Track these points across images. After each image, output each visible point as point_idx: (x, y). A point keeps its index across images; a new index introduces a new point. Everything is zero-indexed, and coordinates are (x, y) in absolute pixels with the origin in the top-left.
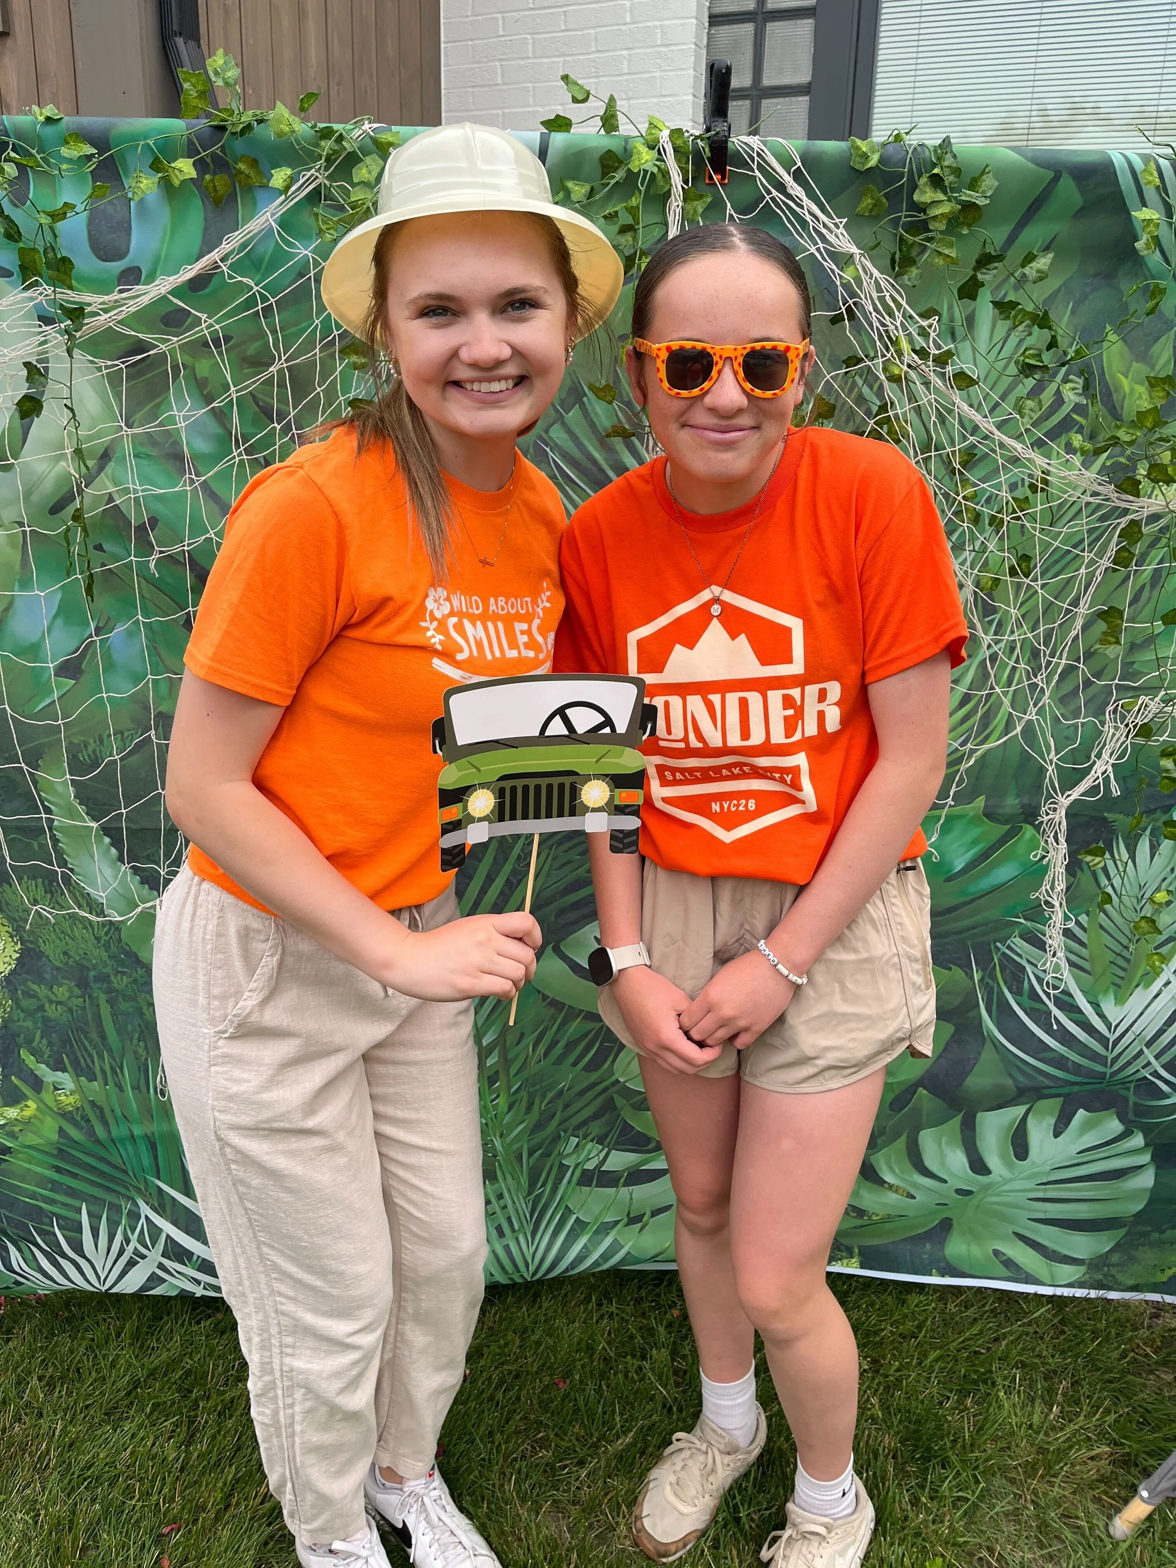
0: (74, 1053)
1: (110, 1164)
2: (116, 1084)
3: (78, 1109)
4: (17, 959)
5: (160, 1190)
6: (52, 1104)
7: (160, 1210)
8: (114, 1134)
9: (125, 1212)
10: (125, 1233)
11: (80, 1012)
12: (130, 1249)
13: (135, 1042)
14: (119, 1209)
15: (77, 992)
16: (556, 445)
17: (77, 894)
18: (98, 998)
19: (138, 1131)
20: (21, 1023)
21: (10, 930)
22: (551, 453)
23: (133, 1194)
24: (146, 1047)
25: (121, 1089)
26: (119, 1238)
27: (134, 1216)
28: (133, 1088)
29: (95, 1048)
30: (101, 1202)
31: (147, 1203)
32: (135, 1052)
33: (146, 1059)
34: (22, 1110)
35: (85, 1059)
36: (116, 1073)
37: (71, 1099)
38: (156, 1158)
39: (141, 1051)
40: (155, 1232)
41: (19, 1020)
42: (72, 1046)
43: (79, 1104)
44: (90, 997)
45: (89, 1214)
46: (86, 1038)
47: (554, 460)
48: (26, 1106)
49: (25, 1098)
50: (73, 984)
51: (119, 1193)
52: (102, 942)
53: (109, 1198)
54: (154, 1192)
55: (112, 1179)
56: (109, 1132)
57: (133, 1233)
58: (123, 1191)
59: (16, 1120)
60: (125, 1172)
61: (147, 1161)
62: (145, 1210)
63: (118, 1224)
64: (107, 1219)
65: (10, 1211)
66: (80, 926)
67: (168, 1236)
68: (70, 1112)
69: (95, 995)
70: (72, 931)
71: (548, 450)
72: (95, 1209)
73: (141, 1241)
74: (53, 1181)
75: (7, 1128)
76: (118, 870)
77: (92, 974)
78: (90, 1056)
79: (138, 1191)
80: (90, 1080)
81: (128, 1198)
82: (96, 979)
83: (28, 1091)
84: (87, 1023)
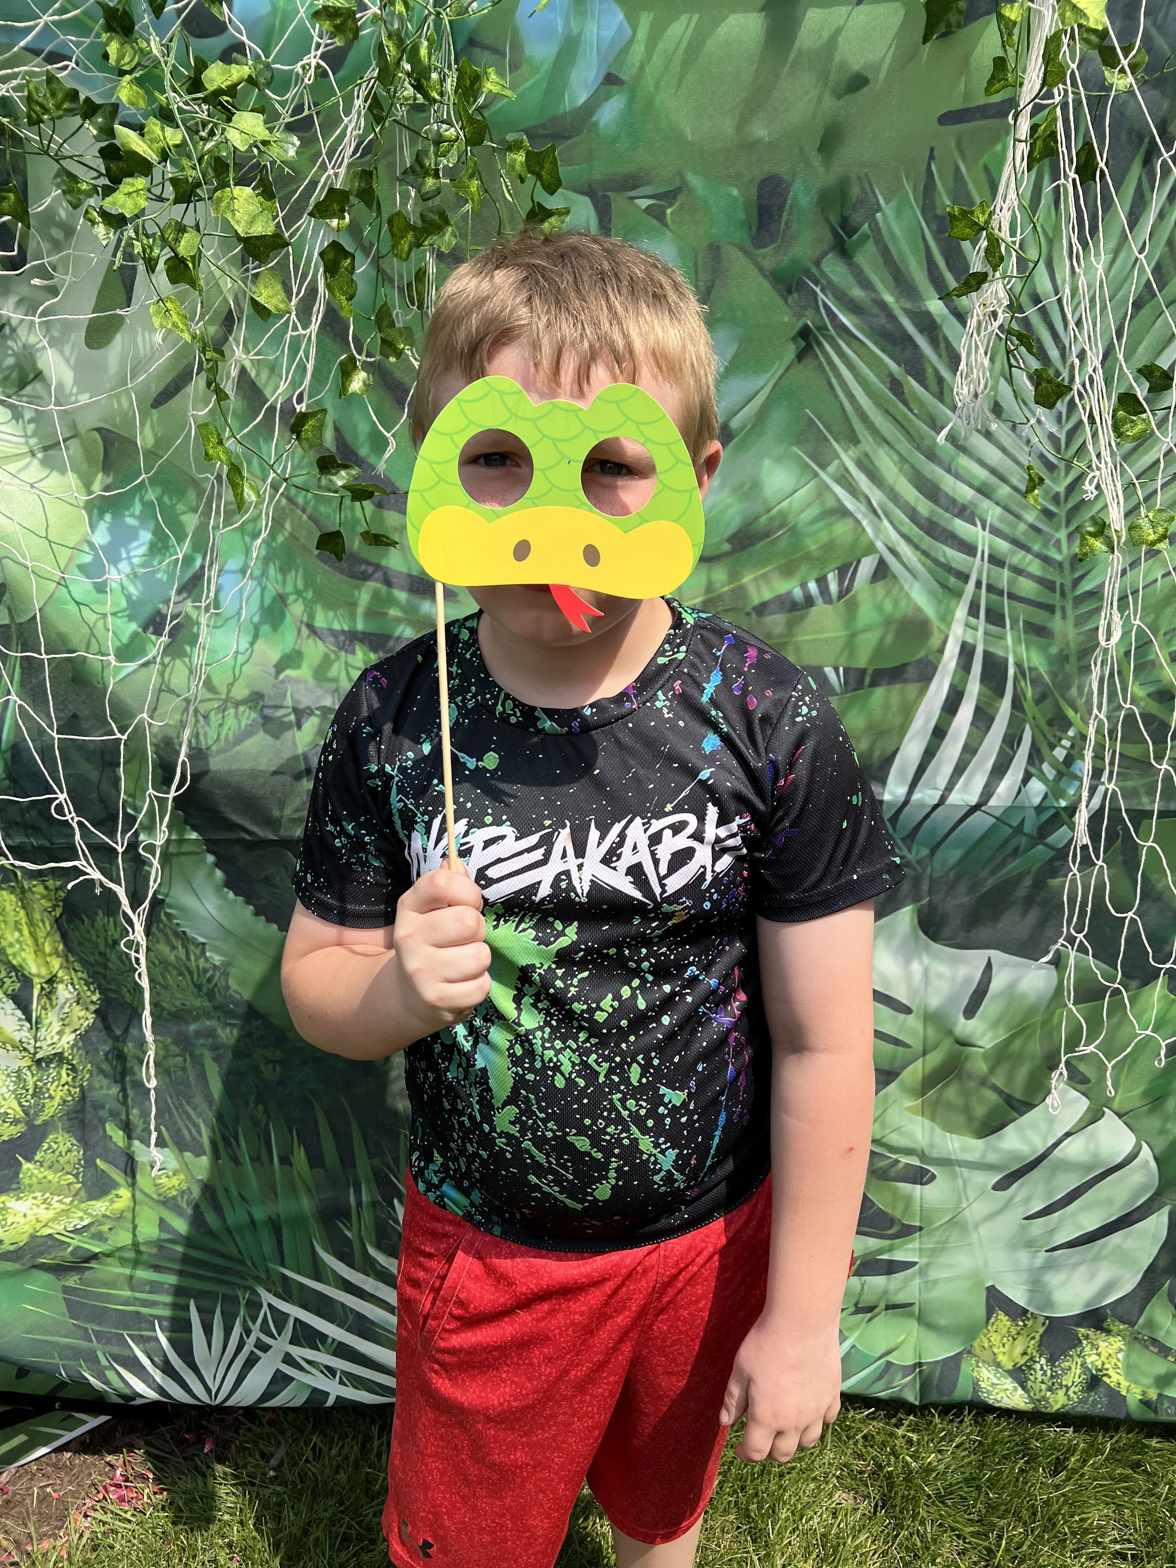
0: (175, 1123)
1: (223, 1256)
2: (231, 1158)
3: (183, 1192)
4: (95, 1012)
5: (284, 1277)
6: (151, 1191)
7: (286, 1297)
8: (230, 1221)
9: (243, 1302)
10: (244, 1323)
11: (180, 1073)
12: (251, 1341)
13: (252, 1105)
14: (235, 1301)
15: (174, 1049)
16: (830, 282)
17: (170, 933)
18: (201, 1056)
19: (259, 1214)
20: (104, 1092)
21: (85, 976)
22: (821, 295)
23: (251, 1283)
24: (266, 1111)
25: (236, 1161)
26: (237, 1330)
27: (255, 1305)
28: (252, 1159)
29: (200, 1115)
30: (213, 1296)
31: (269, 1291)
32: (253, 1118)
33: (267, 1125)
34: (112, 1202)
35: (189, 1130)
36: (230, 1144)
37: (175, 1181)
38: (280, 1243)
39: (260, 1114)
40: (280, 1318)
41: (101, 1088)
42: (171, 1114)
43: (184, 1186)
44: (192, 1055)
45: (199, 1310)
46: (189, 1104)
47: (826, 306)
48: (117, 1196)
49: (115, 1185)
50: (169, 1040)
51: (234, 1284)
52: (205, 989)
53: (222, 1290)
54: (277, 1279)
55: (225, 1271)
56: (224, 1219)
57: (254, 1322)
58: (239, 1281)
59: (104, 1216)
60: (242, 1262)
61: (268, 1247)
62: (267, 1297)
63: (235, 1316)
64: (222, 1313)
65: (99, 1324)
66: (175, 972)
67: (296, 1319)
68: (174, 1198)
69: (197, 1052)
70: (164, 978)
71: (818, 290)
72: (205, 1303)
73: (265, 1329)
74: (151, 1283)
75: (93, 1229)
76: (225, 898)
77: (193, 1027)
78: (197, 1126)
79: (259, 1280)
80: (198, 1155)
81: (246, 1288)
82: (198, 1034)
83: (117, 1175)
84: (188, 1086)
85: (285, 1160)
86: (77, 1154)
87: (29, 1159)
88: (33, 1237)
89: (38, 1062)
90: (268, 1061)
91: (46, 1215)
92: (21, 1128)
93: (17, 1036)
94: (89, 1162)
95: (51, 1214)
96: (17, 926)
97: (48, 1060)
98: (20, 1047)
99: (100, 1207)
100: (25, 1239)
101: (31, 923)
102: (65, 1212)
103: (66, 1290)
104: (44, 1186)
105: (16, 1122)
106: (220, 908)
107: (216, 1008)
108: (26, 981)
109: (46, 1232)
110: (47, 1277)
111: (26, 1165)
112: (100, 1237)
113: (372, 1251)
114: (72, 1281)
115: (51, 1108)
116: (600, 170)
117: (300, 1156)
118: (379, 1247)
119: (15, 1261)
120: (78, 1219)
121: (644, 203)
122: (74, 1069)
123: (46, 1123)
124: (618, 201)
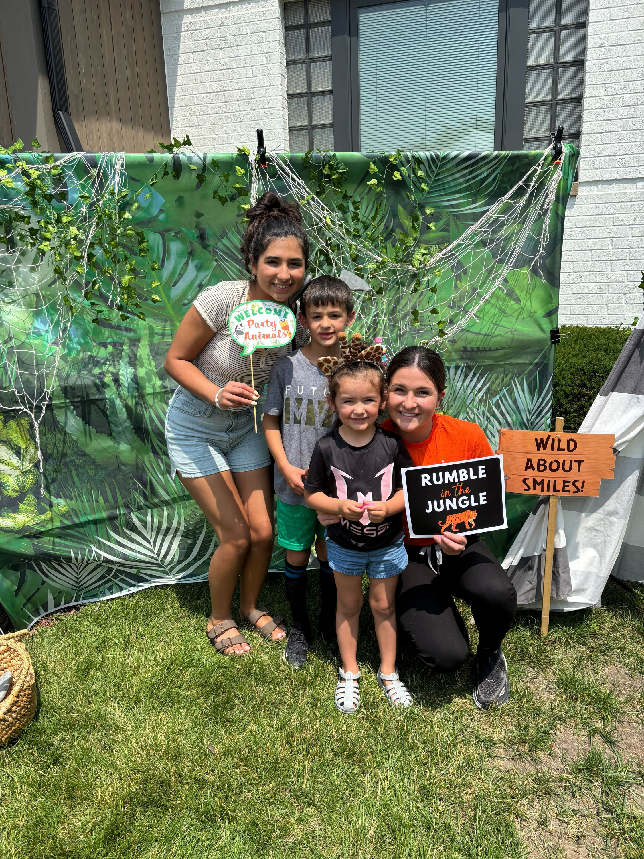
0: (64, 490)
1: (80, 532)
2: (80, 501)
3: (67, 512)
5: (99, 540)
6: (57, 512)
7: (99, 548)
9: (87, 550)
15: (63, 467)
18: (71, 469)
19: (90, 518)
22: (218, 252)
23: (89, 543)
24: (90, 485)
25: (83, 502)
27: (90, 552)
28: (87, 501)
29: (71, 487)
30: (78, 548)
31: (95, 546)
32: (87, 488)
33: (91, 490)
35: (68, 492)
36: (80, 496)
37: (64, 509)
38: (97, 528)
39: (89, 487)
42: (63, 488)
43: (67, 510)
44: (68, 468)
45: (74, 553)
46: (68, 484)
47: (220, 254)
48: (47, 514)
49: (47, 510)
52: (71, 447)
53: (80, 547)
54: (96, 541)
55: (81, 539)
56: (79, 520)
57: (91, 558)
58: (85, 543)
59: (44, 520)
60: (86, 535)
61: (94, 530)
62: (95, 549)
63: (85, 556)
64: (81, 554)
66: (62, 442)
67: (104, 557)
68: (64, 514)
70: (59, 444)
71: (217, 250)
72: (76, 551)
74: (59, 542)
75: (41, 524)
76: (76, 419)
77: (68, 460)
78: (70, 491)
79: (91, 542)
80: (71, 500)
81: (87, 545)
82: (70, 462)
83: (48, 508)
84: (67, 478)
85: (97, 501)
86: (35, 501)
87: (22, 503)
88: (24, 526)
89: (23, 473)
90: (91, 469)
91: (27, 519)
92: (19, 494)
93: (17, 465)
94: (39, 503)
95: (28, 519)
96: (16, 432)
97: (26, 472)
98: (18, 468)
99: (43, 517)
100: (21, 527)
101: (20, 431)
102: (33, 519)
103: (34, 545)
104: (27, 511)
105: (17, 492)
106: (75, 422)
107: (75, 453)
108: (20, 448)
109: (28, 524)
110: (28, 540)
111: (21, 505)
112: (43, 526)
113: (125, 530)
114: (35, 541)
115: (27, 487)
116: (161, 228)
117: (101, 499)
118: (127, 528)
119: (19, 533)
120: (37, 521)
121: (173, 234)
122: (34, 474)
123: (26, 492)
124: (166, 234)
